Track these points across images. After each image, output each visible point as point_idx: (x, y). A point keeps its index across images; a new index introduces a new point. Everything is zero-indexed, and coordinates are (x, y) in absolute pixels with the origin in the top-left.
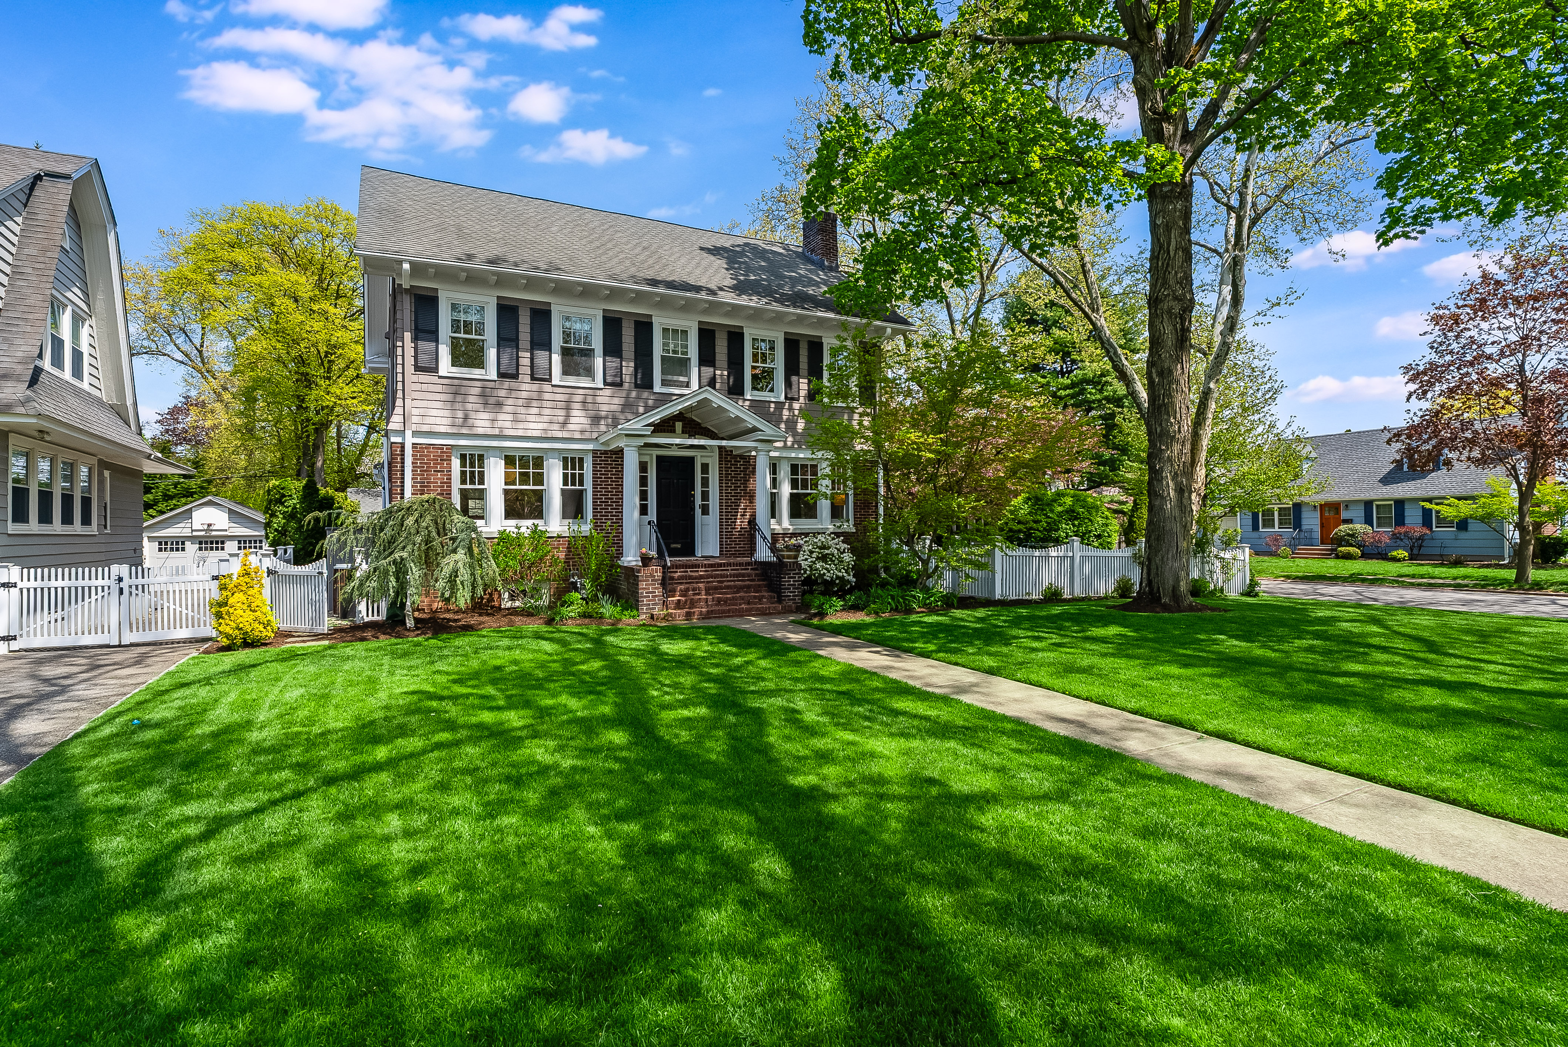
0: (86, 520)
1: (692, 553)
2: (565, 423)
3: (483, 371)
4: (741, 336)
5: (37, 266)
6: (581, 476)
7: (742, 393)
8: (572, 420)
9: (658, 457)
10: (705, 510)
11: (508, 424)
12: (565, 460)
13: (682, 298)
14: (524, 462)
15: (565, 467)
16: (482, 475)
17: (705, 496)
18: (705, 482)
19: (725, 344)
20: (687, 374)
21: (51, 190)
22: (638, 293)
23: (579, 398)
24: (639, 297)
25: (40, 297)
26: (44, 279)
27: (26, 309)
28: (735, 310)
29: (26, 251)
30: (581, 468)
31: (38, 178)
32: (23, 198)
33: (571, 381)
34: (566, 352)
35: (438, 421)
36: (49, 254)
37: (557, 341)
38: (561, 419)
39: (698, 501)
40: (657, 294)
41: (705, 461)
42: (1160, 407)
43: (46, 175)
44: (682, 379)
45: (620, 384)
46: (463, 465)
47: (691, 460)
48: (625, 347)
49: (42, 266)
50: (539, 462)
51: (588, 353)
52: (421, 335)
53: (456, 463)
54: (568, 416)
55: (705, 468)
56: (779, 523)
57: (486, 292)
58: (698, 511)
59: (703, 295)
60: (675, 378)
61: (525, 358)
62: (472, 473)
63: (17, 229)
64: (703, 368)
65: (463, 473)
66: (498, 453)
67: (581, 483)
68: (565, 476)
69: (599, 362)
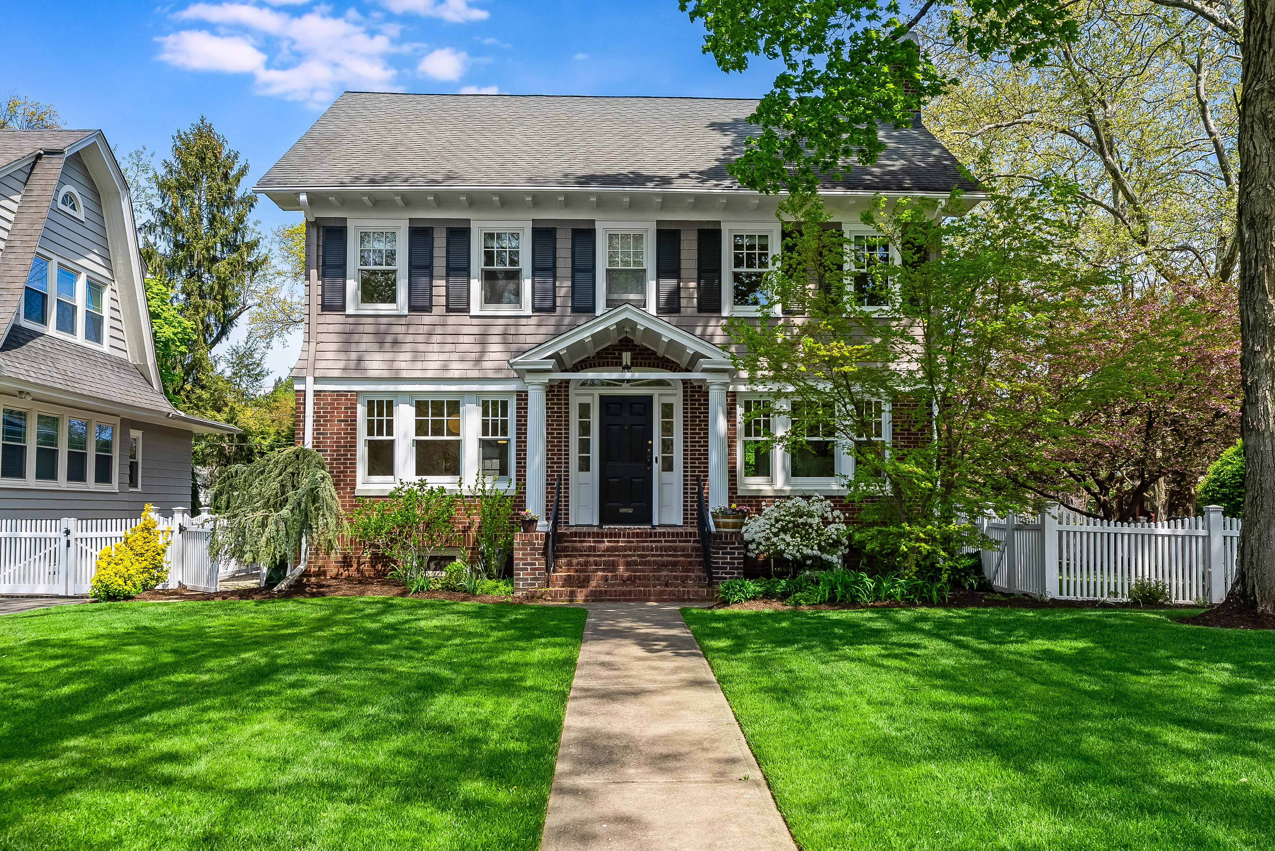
0: (103, 476)
1: (648, 519)
2: (478, 361)
3: (392, 306)
4: (717, 234)
5: (25, 238)
6: (505, 423)
7: (717, 309)
8: (487, 357)
9: (602, 398)
10: (668, 465)
11: (403, 365)
12: (485, 404)
13: (625, 194)
14: (438, 407)
15: (485, 413)
16: (390, 423)
17: (667, 446)
18: (667, 428)
19: (695, 246)
20: (643, 290)
21: (48, 166)
22: (567, 195)
23: (498, 330)
24: (570, 200)
25: (23, 268)
26: (28, 250)
27: (11, 280)
28: (700, 202)
29: (20, 226)
30: (505, 413)
31: (39, 157)
32: (23, 177)
33: (492, 310)
34: (489, 277)
35: (330, 364)
36: (36, 227)
37: (477, 262)
38: (473, 356)
39: (657, 452)
40: (591, 194)
41: (667, 400)
42: (1252, 280)
43: (46, 153)
44: (632, 296)
45: (553, 309)
46: (370, 413)
47: (649, 399)
48: (560, 263)
49: (28, 238)
50: (454, 407)
51: (514, 276)
52: (328, 271)
53: (361, 410)
54: (483, 352)
55: (667, 410)
56: (771, 483)
57: (398, 215)
58: (656, 467)
59: (650, 188)
60: (625, 296)
61: (440, 287)
62: (380, 423)
63: (14, 207)
64: (662, 281)
65: (370, 423)
66: (408, 398)
67: (504, 433)
68: (485, 424)
69: (527, 285)
